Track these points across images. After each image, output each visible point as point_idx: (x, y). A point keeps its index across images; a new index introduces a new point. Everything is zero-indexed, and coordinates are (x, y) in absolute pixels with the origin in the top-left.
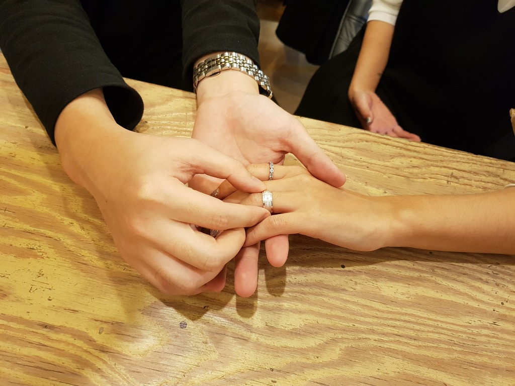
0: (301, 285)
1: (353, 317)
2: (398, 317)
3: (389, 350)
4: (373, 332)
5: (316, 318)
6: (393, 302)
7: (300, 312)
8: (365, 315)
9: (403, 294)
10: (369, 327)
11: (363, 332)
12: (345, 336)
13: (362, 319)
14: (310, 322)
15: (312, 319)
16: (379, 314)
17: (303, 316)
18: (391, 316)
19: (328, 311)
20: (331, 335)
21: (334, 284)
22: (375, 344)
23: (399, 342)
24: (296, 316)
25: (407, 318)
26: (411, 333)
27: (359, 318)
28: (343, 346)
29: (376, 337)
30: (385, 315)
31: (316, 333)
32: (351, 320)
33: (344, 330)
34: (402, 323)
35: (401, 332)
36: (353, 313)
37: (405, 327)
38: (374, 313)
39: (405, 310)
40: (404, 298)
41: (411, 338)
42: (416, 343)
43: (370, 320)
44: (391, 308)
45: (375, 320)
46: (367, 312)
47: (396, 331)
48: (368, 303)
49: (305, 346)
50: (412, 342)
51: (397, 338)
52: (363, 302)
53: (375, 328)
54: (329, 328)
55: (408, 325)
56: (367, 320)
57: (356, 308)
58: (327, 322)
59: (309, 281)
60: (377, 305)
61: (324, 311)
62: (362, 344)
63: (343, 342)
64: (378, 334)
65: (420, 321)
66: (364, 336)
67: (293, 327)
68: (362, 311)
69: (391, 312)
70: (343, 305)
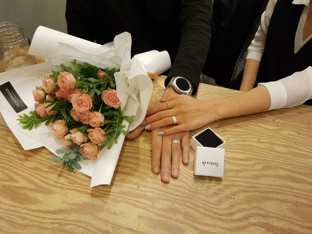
0: (243, 145)
1: (265, 156)
2: (283, 157)
3: (281, 167)
4: (274, 161)
5: (250, 156)
6: (280, 152)
7: (244, 153)
8: (269, 156)
9: (284, 150)
10: (272, 160)
11: (269, 161)
12: (262, 162)
13: (269, 157)
15: (249, 156)
16: (275, 156)
17: (245, 155)
18: (280, 157)
19: (255, 154)
20: (257, 161)
21: (256, 146)
22: (275, 165)
23: (284, 165)
24: (243, 155)
25: (286, 158)
26: (289, 163)
27: (267, 157)
28: (262, 165)
29: (275, 163)
30: (278, 157)
31: (251, 160)
32: (264, 157)
33: (262, 160)
34: (284, 160)
35: (284, 162)
36: (265, 155)
37: (286, 161)
38: (273, 156)
39: (285, 155)
40: (285, 151)
41: (289, 164)
42: (291, 166)
43: (272, 158)
44: (279, 154)
45: (274, 158)
46: (270, 155)
47: (282, 162)
48: (270, 152)
49: (247, 164)
50: (289, 166)
51: (283, 164)
52: (268, 152)
53: (274, 160)
54: (256, 159)
55: (287, 160)
56: (270, 157)
57: (266, 154)
58: (255, 157)
59: (246, 144)
60: (274, 153)
61: (253, 154)
62: (269, 165)
63: (262, 164)
64: (276, 162)
65: (292, 159)
66: (270, 162)
68: (268, 155)
69: (280, 156)
70: (260, 152)
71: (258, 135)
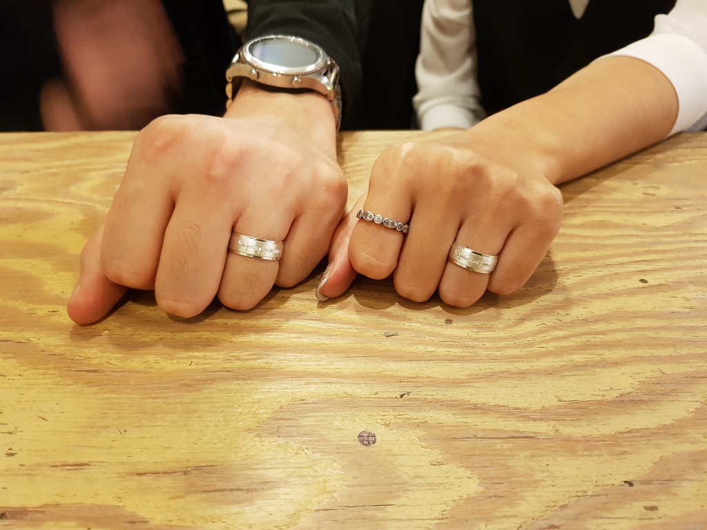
0: (585, 321)
5: (654, 367)
7: (616, 364)
14: (649, 375)
15: (647, 371)
17: (626, 369)
19: (670, 351)
24: (612, 372)
49: (668, 421)
59: (597, 313)
61: (661, 353)
67: (621, 392)
70: (691, 336)
71: (626, 259)
